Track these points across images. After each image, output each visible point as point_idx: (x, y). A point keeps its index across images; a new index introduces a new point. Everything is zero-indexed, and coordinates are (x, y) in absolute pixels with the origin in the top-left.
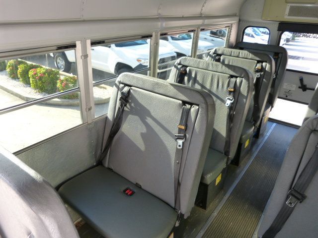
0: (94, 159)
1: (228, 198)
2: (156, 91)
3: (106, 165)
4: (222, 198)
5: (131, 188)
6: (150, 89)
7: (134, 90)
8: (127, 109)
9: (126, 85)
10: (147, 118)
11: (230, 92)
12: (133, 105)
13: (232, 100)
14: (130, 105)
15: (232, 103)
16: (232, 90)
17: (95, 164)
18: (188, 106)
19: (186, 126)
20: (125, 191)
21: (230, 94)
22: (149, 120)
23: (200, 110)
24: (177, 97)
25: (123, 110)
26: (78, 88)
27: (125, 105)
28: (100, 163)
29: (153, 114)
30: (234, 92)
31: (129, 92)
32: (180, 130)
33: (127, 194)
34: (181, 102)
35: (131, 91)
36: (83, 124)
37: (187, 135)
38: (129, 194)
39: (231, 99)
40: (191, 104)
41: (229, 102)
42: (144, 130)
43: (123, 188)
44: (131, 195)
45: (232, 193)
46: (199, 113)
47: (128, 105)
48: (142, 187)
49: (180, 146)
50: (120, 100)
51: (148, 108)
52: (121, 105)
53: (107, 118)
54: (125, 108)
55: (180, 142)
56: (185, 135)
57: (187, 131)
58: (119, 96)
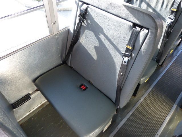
0: (61, 60)
1: (152, 90)
2: (110, 11)
3: (69, 64)
4: (148, 89)
5: (85, 84)
6: (104, 9)
7: (90, 9)
8: (84, 25)
9: (84, 3)
10: (100, 34)
11: (173, 12)
12: (89, 21)
13: (172, 20)
14: (87, 22)
15: (172, 22)
16: (175, 10)
17: (61, 63)
18: (138, 29)
19: (134, 46)
20: (81, 86)
21: (172, 14)
22: (102, 37)
23: (149, 34)
24: (129, 19)
25: (81, 25)
26: (43, 5)
27: (83, 22)
28: (65, 62)
29: (105, 32)
30: (176, 12)
31: (86, 9)
32: (127, 50)
33: (82, 89)
34: (132, 24)
35: (88, 9)
36: (50, 35)
37: (133, 55)
38: (83, 89)
39: (172, 18)
40: (141, 27)
41: (169, 21)
42: (97, 44)
43: (79, 84)
44: (85, 90)
45: (155, 86)
46: (148, 36)
47: (85, 21)
48: (93, 84)
49: (125, 62)
50: (79, 16)
51: (101, 25)
52: (80, 21)
53: (69, 30)
54: (83, 24)
55: (126, 59)
56: (131, 54)
57: (134, 51)
58: (79, 13)
